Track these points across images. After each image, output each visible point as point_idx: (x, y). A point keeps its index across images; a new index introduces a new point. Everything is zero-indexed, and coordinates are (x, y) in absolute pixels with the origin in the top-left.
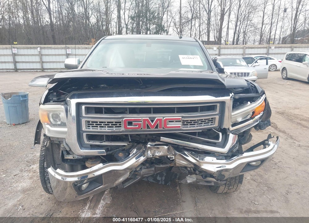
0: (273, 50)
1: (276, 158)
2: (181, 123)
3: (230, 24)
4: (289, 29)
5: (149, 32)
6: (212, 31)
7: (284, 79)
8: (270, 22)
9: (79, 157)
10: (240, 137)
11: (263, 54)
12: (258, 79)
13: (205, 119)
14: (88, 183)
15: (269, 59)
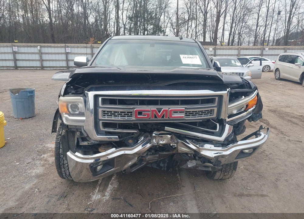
0: (267, 51)
1: (268, 151)
2: (184, 114)
3: (226, 25)
4: (283, 31)
5: (146, 33)
6: (208, 32)
7: (277, 79)
8: (265, 24)
9: (95, 142)
10: (235, 129)
11: (257, 55)
12: (252, 79)
13: (205, 111)
14: (102, 165)
15: (263, 60)
